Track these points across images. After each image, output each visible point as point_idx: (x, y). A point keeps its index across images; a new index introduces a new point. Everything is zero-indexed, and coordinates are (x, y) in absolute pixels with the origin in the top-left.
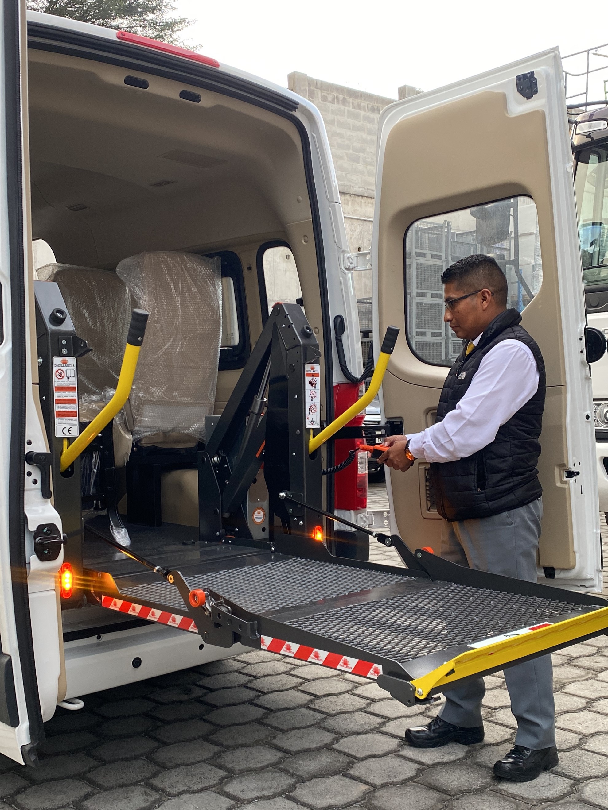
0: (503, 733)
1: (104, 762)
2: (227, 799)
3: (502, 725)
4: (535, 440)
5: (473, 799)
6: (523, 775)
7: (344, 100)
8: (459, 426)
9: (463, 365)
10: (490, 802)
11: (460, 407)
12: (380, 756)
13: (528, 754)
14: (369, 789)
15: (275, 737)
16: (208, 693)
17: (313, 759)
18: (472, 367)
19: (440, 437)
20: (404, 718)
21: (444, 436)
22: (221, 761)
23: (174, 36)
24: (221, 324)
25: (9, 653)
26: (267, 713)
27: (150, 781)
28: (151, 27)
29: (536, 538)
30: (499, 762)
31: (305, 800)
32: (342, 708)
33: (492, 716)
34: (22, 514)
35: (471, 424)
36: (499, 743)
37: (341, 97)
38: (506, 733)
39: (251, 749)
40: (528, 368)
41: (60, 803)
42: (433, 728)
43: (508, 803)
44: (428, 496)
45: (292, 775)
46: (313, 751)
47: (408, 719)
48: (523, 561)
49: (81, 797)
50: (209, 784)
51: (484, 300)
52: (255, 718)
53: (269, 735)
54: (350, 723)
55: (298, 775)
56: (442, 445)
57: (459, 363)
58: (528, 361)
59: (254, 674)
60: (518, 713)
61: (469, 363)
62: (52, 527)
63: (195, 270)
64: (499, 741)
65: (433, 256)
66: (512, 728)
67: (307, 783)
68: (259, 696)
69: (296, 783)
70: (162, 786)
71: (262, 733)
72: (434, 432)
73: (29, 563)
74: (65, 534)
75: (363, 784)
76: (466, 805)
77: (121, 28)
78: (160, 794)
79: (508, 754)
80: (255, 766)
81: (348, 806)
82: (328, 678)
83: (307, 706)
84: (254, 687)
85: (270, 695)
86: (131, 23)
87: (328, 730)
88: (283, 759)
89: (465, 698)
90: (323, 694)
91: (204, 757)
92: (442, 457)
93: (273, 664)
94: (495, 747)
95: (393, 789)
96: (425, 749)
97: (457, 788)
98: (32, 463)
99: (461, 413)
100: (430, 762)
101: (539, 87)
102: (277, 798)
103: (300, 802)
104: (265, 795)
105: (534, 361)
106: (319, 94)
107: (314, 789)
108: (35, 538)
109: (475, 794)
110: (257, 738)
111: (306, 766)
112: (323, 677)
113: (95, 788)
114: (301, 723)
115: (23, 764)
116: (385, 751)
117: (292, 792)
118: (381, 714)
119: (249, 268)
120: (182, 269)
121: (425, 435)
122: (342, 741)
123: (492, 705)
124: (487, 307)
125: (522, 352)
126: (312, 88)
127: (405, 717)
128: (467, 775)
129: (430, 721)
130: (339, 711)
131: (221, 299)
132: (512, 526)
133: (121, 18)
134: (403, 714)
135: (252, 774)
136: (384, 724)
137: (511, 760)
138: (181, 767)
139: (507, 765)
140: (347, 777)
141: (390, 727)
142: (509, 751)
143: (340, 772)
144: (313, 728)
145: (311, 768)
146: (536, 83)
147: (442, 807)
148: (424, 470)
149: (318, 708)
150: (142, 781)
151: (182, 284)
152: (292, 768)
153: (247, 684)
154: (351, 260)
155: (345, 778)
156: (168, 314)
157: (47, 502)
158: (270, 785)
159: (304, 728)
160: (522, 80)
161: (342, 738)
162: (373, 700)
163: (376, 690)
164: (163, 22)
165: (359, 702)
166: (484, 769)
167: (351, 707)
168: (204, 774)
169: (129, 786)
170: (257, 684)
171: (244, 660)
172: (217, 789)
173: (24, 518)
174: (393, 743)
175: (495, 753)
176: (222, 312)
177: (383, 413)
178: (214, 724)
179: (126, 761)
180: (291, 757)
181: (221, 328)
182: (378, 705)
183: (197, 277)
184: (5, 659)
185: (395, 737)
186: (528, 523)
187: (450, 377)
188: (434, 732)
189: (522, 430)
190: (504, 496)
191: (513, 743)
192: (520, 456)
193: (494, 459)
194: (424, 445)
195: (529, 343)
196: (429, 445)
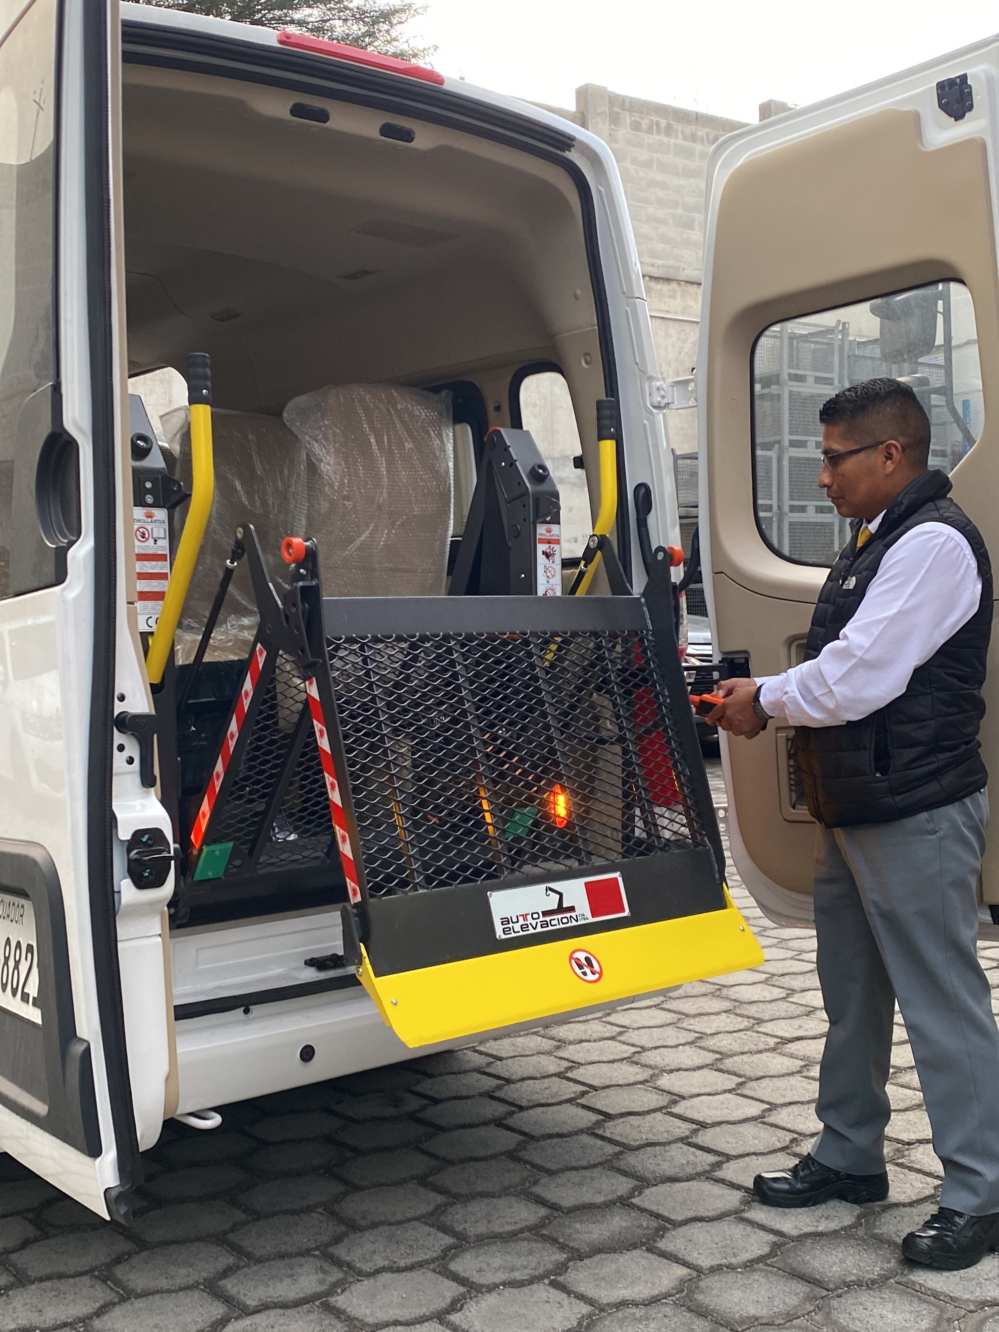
0: (921, 1186)
1: (258, 1216)
2: (454, 1284)
3: (919, 1171)
4: (976, 692)
5: (864, 1297)
6: (952, 1258)
7: (669, 128)
8: (845, 669)
9: (852, 565)
10: (894, 1302)
11: (846, 637)
12: (711, 1220)
13: (962, 1223)
14: (690, 1275)
15: (536, 1183)
16: (430, 1105)
17: (598, 1221)
18: (867, 569)
19: (813, 685)
20: (754, 1157)
21: (819, 684)
22: (447, 1220)
23: (394, 33)
24: (452, 500)
25: (85, 1037)
26: (523, 1141)
27: (330, 1249)
28: (356, 18)
29: (977, 859)
30: (912, 1234)
31: (582, 1289)
32: (650, 1136)
33: (903, 1157)
34: (108, 812)
35: (866, 664)
36: (914, 1202)
37: (663, 122)
38: (926, 1186)
39: (495, 1200)
40: (962, 571)
41: (184, 1281)
42: (801, 1174)
43: (925, 1306)
44: (792, 782)
45: (563, 1247)
46: (599, 1207)
47: (760, 1158)
48: (954, 896)
49: (218, 1272)
50: (424, 1257)
51: (887, 458)
52: (505, 1149)
53: (526, 1179)
54: (661, 1163)
55: (572, 1248)
56: (816, 698)
57: (845, 561)
58: (963, 560)
59: (506, 1075)
60: (946, 1153)
61: (861, 563)
62: (156, 834)
63: (411, 414)
64: (914, 1198)
65: (818, 380)
66: (937, 1177)
67: (587, 1261)
68: (513, 1113)
69: (569, 1260)
70: (348, 1258)
71: (514, 1175)
72: (802, 675)
73: (119, 892)
74: (177, 846)
75: (680, 1266)
76: (853, 1307)
77: (308, 23)
78: (344, 1271)
79: (927, 1222)
80: (501, 1230)
81: (654, 1302)
82: (629, 1085)
83: (590, 1131)
84: (505, 1098)
85: (530, 1111)
86: (324, 13)
87: (625, 1174)
88: (549, 1219)
89: (857, 1124)
90: (618, 1112)
91: (419, 1212)
92: (814, 719)
93: (539, 1059)
94: (907, 1209)
95: (730, 1276)
96: (787, 1210)
97: (840, 1277)
98: (125, 730)
99: (848, 647)
100: (794, 1233)
101: (976, 99)
102: (536, 1285)
103: (574, 1293)
104: (517, 1278)
105: (974, 558)
106: (627, 118)
107: (597, 1271)
108: (129, 852)
109: (870, 1289)
110: (506, 1183)
111: (586, 1233)
112: (620, 1083)
113: (240, 1259)
114: (580, 1160)
115: (108, 1218)
116: (719, 1212)
117: (560, 1275)
118: (714, 1148)
119: (498, 408)
120: (389, 411)
121: (787, 680)
122: (647, 1191)
123: (905, 1137)
124: (895, 469)
125: (952, 544)
126: (616, 109)
127: (755, 1154)
128: (858, 1257)
129: (797, 1161)
130: (645, 1142)
131: (452, 459)
132: (934, 837)
133: (310, 6)
134: (752, 1150)
135: (495, 1243)
136: (718, 1165)
137: (933, 1233)
138: (381, 1228)
139: (925, 1241)
140: (653, 1253)
141: (729, 1171)
142: (929, 1217)
143: (643, 1244)
144: (600, 1169)
145: (595, 1236)
146: (970, 94)
147: (812, 1308)
148: (784, 740)
149: (609, 1136)
150: (317, 1248)
151: (388, 435)
152: (563, 1235)
153: (493, 1092)
154: (662, 392)
155: (650, 1255)
156: (366, 485)
157: (148, 793)
158: (525, 1263)
159: (585, 1168)
160: (947, 88)
161: (648, 1187)
162: (703, 1125)
163: (709, 1107)
164: (376, 11)
165: (679, 1128)
166: (887, 1246)
167: (665, 1135)
168: (417, 1240)
169: (295, 1257)
170: (510, 1093)
171: (490, 1052)
172: (438, 1266)
173: (111, 819)
174: (734, 1198)
175: (906, 1219)
176: (454, 480)
177: (715, 643)
178: (437, 1158)
179: (293, 1215)
180: (560, 1217)
181: (452, 506)
182: (710, 1132)
183: (413, 425)
184: (80, 1048)
185: (737, 1189)
186: (961, 832)
187: (830, 584)
188: (802, 1182)
189: (952, 675)
190: (921, 786)
191: (937, 1203)
192: (950, 718)
193: (903, 723)
194: (786, 696)
195: (964, 527)
196: (794, 697)
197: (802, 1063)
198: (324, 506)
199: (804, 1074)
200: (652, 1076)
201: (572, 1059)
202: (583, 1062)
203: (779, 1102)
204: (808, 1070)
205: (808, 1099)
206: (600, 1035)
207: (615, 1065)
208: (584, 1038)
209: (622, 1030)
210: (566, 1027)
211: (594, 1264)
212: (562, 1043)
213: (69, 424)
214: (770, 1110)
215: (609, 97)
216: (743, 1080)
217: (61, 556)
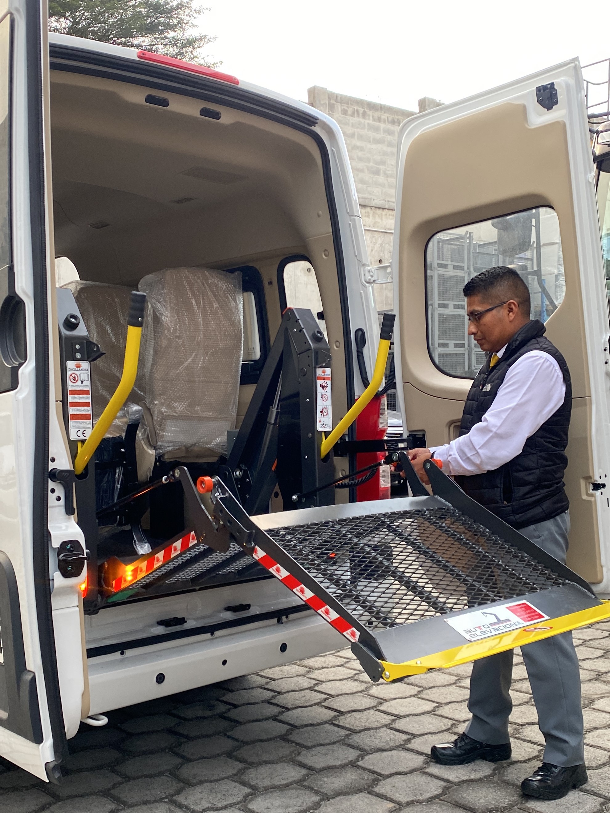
0: (531, 750)
1: (128, 778)
3: (529, 741)
4: (562, 452)
6: (551, 793)
7: (364, 114)
8: (486, 439)
9: (487, 377)
11: (486, 420)
12: (406, 774)
13: (557, 771)
14: (395, 807)
15: (299, 754)
16: (231, 709)
17: (338, 776)
18: (497, 379)
19: (466, 450)
20: (430, 735)
21: (470, 449)
22: (246, 778)
23: (195, 53)
24: (243, 339)
25: (33, 670)
26: (290, 729)
27: (174, 798)
28: (172, 44)
29: (564, 552)
30: (527, 779)
32: (367, 724)
33: (519, 733)
34: (45, 531)
35: (498, 436)
36: (527, 760)
37: (361, 110)
38: (534, 750)
39: (275, 765)
40: (554, 379)
42: (459, 744)
45: (317, 793)
46: (338, 768)
47: (433, 736)
50: (233, 801)
51: (510, 312)
52: (279, 734)
53: (293, 752)
54: (374, 740)
55: (323, 793)
56: (468, 458)
57: (483, 375)
58: (554, 372)
59: (278, 689)
60: (545, 730)
61: (494, 376)
62: (75, 544)
63: (216, 286)
64: (527, 758)
65: (455, 267)
66: (540, 745)
67: (332, 801)
68: (283, 712)
69: (321, 800)
70: (186, 803)
71: (286, 750)
72: (460, 444)
73: (53, 580)
74: (88, 551)
75: (388, 802)
77: (142, 46)
78: (184, 811)
79: (535, 772)
80: (279, 783)
82: (353, 694)
83: (331, 722)
84: (278, 703)
85: (294, 711)
86: (152, 41)
87: (353, 747)
88: (308, 776)
89: (492, 714)
90: (347, 710)
91: (228, 774)
92: (468, 470)
93: (297, 679)
94: (523, 764)
95: (419, 807)
96: (451, 767)
97: (485, 806)
98: (55, 480)
99: (487, 426)
100: (456, 780)
101: (560, 97)
105: (561, 372)
106: (339, 107)
107: (338, 807)
108: (58, 556)
110: (281, 755)
111: (331, 783)
112: (347, 692)
113: (119, 805)
114: (325, 740)
115: (47, 781)
116: (410, 769)
117: (316, 809)
118: (406, 730)
119: (270, 283)
120: (203, 285)
121: (451, 448)
122: (367, 758)
123: (519, 721)
124: (513, 318)
125: (548, 363)
126: (332, 102)
127: (430, 733)
128: (494, 794)
129: (456, 737)
130: (364, 728)
131: (242, 314)
133: (143, 36)
134: (428, 731)
135: (276, 791)
136: (408, 741)
137: (539, 778)
138: (205, 784)
139: (535, 783)
140: (372, 795)
141: (415, 744)
142: (536, 769)
143: (366, 789)
144: (337, 745)
145: (336, 785)
146: (556, 94)
149: (342, 725)
150: (166, 798)
151: (203, 299)
152: (317, 785)
153: (270, 700)
154: (371, 274)
155: (370, 796)
156: (190, 329)
157: (70, 518)
158: (295, 803)
159: (329, 744)
160: (542, 91)
161: (366, 755)
162: (399, 717)
163: (401, 706)
164: (184, 40)
165: (384, 719)
166: (512, 787)
167: (376, 723)
168: (228, 791)
169: (153, 803)
170: (280, 701)
171: (267, 675)
172: (242, 806)
173: (47, 535)
174: (419, 761)
175: (523, 771)
176: (244, 327)
177: (405, 426)
178: (237, 740)
179: (151, 778)
180: (315, 774)
181: (242, 342)
182: (403, 721)
183: (218, 293)
184: (29, 677)
185: (421, 755)
186: (556, 537)
187: (474, 389)
188: (460, 749)
189: (550, 442)
190: (531, 509)
191: (541, 760)
192: (547, 468)
193: (520, 471)
194: (450, 457)
195: (555, 354)
196: (455, 458)
197: (456, 678)
198: (164, 343)
199: (457, 685)
200: (366, 688)
201: (318, 678)
202: (324, 680)
203: (443, 702)
204: (460, 682)
205: (460, 700)
206: (334, 664)
207: (344, 682)
208: (324, 666)
209: (347, 660)
210: (313, 659)
211: (337, 803)
212: (311, 669)
213: (19, 291)
214: (438, 707)
215: (328, 94)
216: (421, 689)
217: (15, 372)
